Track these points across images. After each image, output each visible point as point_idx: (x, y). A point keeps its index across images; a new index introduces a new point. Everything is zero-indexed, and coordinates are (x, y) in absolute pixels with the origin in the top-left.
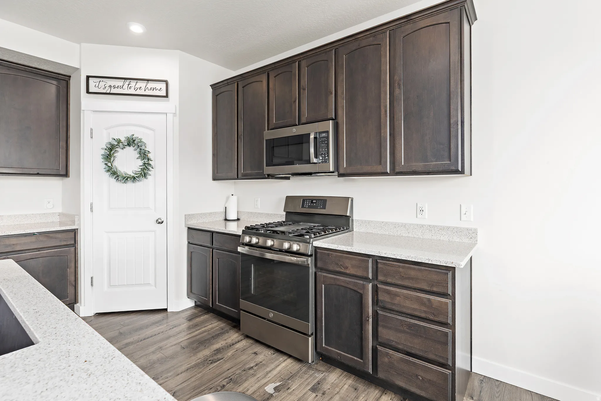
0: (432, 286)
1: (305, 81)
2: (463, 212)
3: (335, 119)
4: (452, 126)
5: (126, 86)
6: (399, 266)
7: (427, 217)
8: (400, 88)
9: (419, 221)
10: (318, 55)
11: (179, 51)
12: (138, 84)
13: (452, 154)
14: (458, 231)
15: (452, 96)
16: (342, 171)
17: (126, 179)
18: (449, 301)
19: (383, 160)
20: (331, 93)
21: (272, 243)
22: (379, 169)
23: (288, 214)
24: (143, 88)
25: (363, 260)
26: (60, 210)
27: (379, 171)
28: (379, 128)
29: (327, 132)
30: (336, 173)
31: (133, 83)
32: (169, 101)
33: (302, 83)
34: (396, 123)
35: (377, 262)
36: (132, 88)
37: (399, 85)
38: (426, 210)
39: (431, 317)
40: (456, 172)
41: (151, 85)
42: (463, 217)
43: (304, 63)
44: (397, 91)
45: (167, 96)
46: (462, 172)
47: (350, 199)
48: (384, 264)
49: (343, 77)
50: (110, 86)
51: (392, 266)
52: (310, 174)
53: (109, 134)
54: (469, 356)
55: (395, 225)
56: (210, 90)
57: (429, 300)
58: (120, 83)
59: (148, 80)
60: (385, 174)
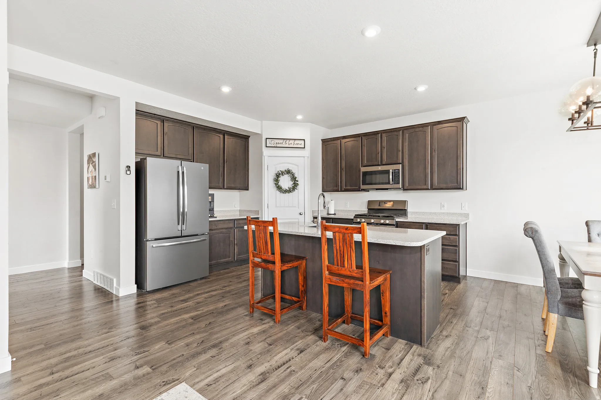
0: (451, 232)
1: (384, 144)
2: (463, 206)
3: (402, 163)
4: (458, 170)
5: (284, 143)
6: (437, 226)
7: (446, 209)
8: (435, 152)
9: (443, 211)
10: (392, 132)
11: (310, 123)
12: (290, 141)
13: (458, 181)
14: (461, 215)
15: (458, 158)
16: (405, 188)
17: (286, 191)
18: (457, 237)
19: (427, 183)
20: (400, 151)
21: (374, 221)
22: (425, 187)
23: (369, 209)
24: (293, 143)
25: (420, 225)
26: (239, 209)
27: (425, 188)
28: (425, 168)
29: (399, 170)
30: (402, 189)
31: (288, 141)
32: (305, 150)
33: (383, 144)
34: (434, 167)
35: (427, 225)
36: (287, 144)
37: (435, 151)
38: (446, 206)
39: (450, 244)
40: (460, 189)
41: (296, 142)
42: (463, 208)
43: (384, 135)
44: (434, 153)
45: (304, 148)
46: (463, 189)
47: (407, 201)
48: (430, 226)
49: (406, 144)
50: (277, 143)
51: (434, 226)
52: (387, 189)
53: (276, 168)
54: (466, 269)
55: (431, 213)
56: (321, 142)
57: (449, 238)
58: (281, 141)
59: (295, 139)
60: (428, 189)
